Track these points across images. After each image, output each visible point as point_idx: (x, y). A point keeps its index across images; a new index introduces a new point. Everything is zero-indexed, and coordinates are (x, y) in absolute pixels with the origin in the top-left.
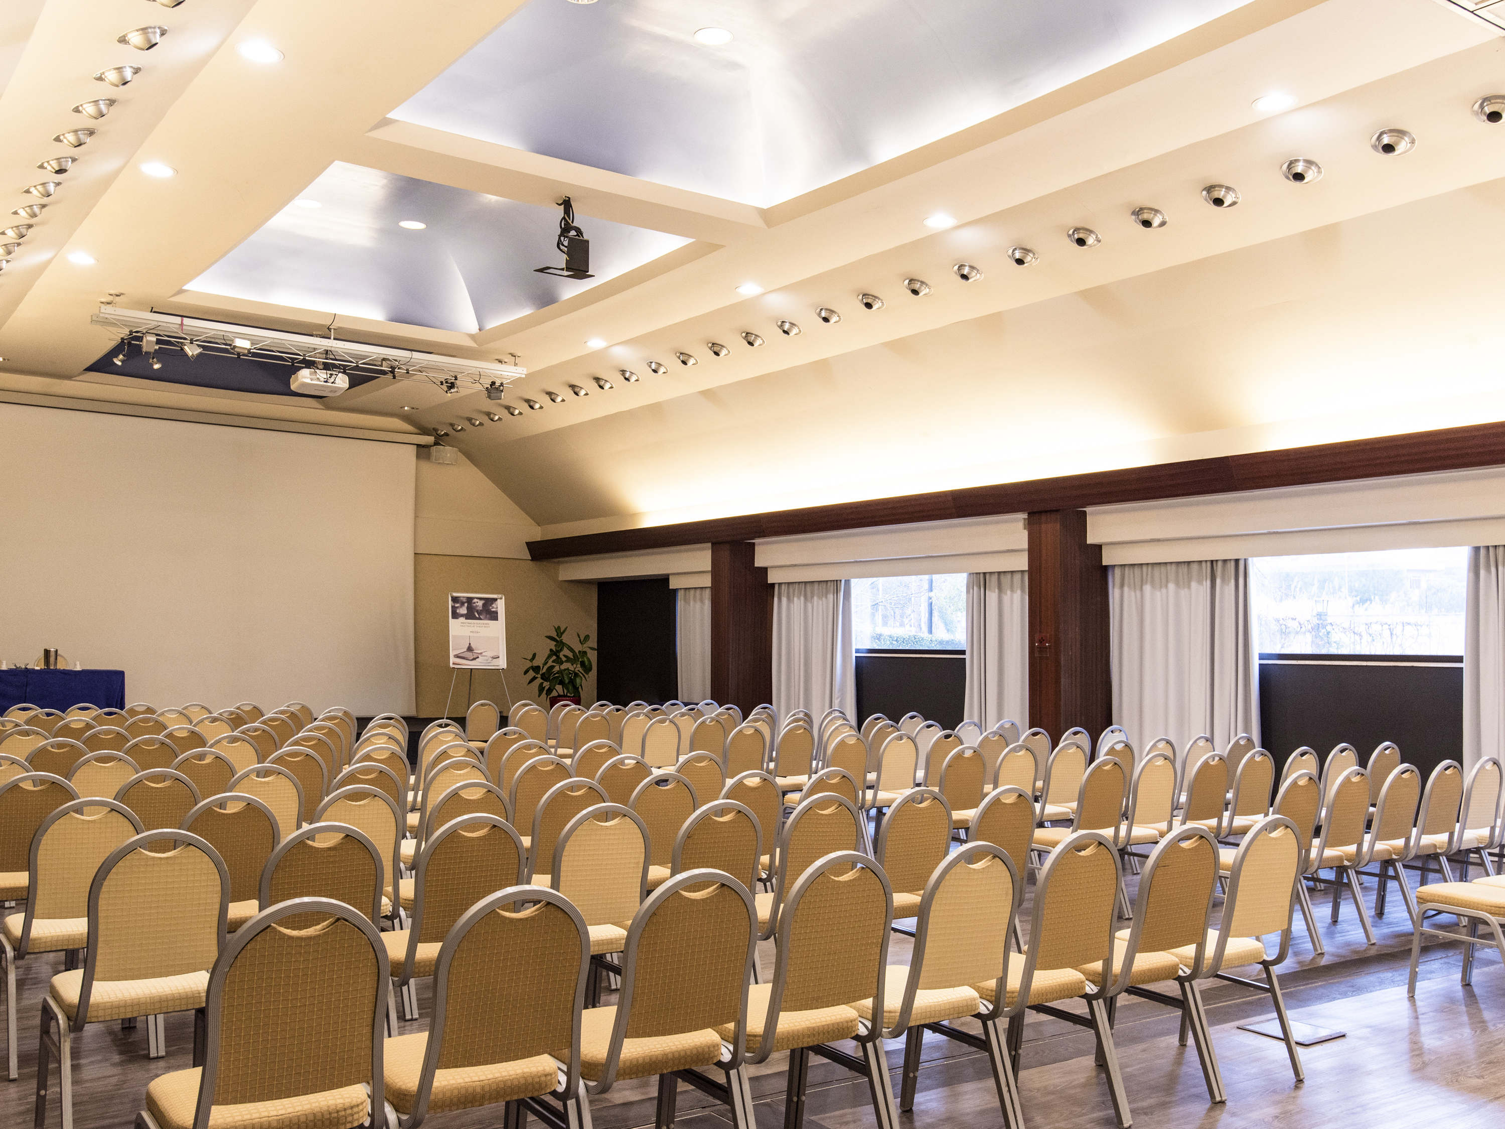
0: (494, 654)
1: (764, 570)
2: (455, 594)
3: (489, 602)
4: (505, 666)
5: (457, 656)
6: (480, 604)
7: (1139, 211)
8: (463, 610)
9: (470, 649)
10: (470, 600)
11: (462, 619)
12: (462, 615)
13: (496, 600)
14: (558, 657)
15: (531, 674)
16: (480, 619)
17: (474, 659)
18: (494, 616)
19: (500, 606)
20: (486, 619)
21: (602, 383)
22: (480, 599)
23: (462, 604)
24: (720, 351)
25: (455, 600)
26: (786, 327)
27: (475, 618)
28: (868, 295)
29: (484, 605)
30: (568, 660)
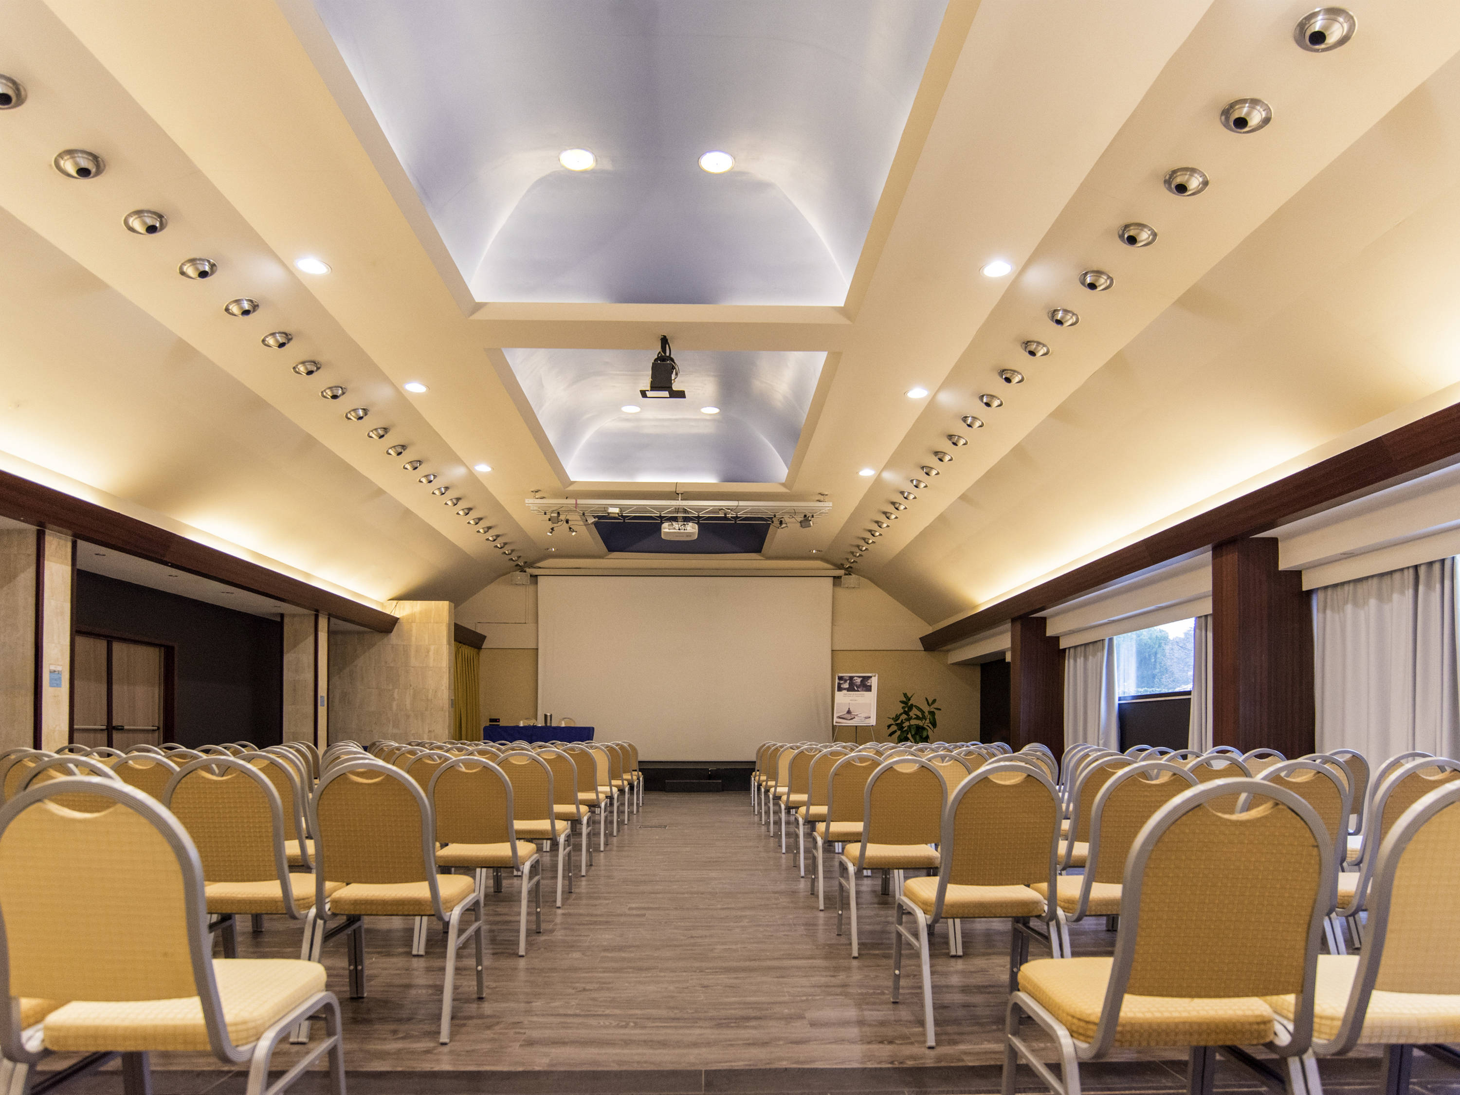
0: (866, 715)
1: (1056, 639)
2: (840, 675)
3: (865, 679)
4: (874, 724)
5: (839, 717)
6: (859, 680)
7: (1170, 178)
8: (846, 686)
9: (849, 712)
10: (851, 678)
11: (845, 692)
12: (845, 689)
13: (870, 677)
14: (908, 715)
15: (894, 728)
16: (858, 691)
17: (851, 719)
18: (869, 689)
19: (874, 682)
20: (863, 690)
21: (897, 505)
22: (859, 677)
23: (846, 681)
24: (943, 457)
25: (840, 678)
26: (969, 421)
27: (854, 690)
28: (1005, 370)
29: (862, 681)
30: (918, 718)
